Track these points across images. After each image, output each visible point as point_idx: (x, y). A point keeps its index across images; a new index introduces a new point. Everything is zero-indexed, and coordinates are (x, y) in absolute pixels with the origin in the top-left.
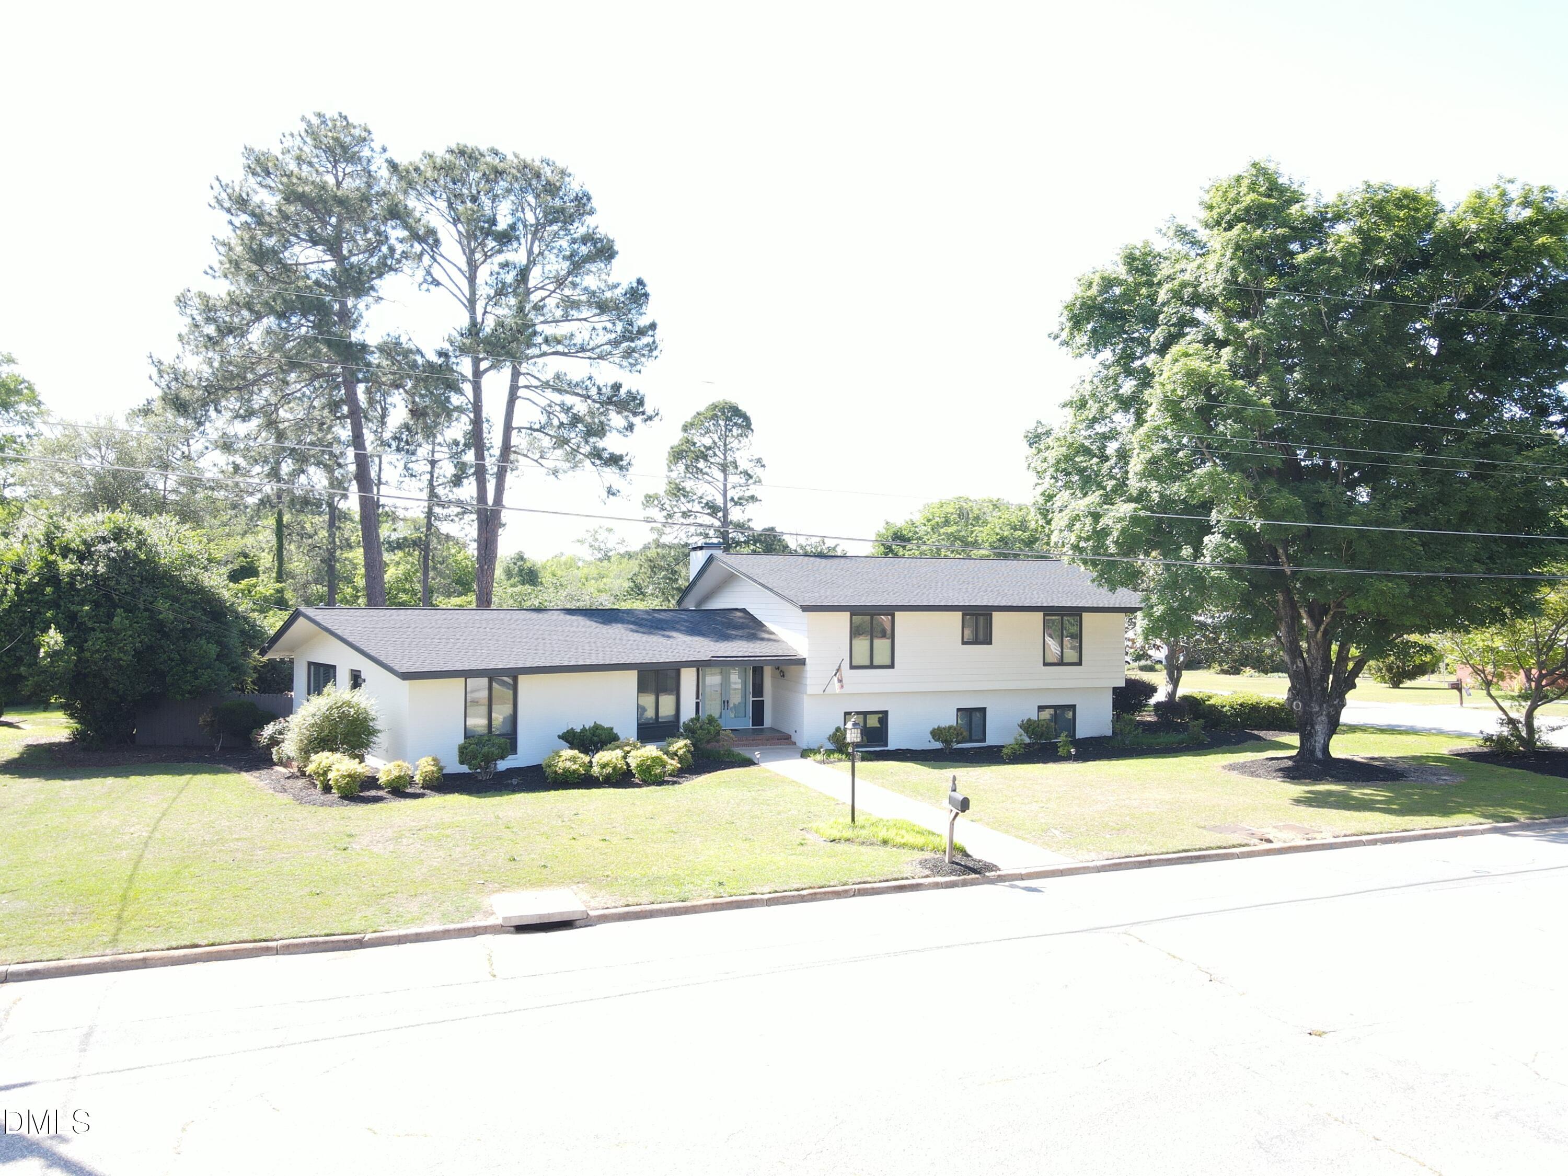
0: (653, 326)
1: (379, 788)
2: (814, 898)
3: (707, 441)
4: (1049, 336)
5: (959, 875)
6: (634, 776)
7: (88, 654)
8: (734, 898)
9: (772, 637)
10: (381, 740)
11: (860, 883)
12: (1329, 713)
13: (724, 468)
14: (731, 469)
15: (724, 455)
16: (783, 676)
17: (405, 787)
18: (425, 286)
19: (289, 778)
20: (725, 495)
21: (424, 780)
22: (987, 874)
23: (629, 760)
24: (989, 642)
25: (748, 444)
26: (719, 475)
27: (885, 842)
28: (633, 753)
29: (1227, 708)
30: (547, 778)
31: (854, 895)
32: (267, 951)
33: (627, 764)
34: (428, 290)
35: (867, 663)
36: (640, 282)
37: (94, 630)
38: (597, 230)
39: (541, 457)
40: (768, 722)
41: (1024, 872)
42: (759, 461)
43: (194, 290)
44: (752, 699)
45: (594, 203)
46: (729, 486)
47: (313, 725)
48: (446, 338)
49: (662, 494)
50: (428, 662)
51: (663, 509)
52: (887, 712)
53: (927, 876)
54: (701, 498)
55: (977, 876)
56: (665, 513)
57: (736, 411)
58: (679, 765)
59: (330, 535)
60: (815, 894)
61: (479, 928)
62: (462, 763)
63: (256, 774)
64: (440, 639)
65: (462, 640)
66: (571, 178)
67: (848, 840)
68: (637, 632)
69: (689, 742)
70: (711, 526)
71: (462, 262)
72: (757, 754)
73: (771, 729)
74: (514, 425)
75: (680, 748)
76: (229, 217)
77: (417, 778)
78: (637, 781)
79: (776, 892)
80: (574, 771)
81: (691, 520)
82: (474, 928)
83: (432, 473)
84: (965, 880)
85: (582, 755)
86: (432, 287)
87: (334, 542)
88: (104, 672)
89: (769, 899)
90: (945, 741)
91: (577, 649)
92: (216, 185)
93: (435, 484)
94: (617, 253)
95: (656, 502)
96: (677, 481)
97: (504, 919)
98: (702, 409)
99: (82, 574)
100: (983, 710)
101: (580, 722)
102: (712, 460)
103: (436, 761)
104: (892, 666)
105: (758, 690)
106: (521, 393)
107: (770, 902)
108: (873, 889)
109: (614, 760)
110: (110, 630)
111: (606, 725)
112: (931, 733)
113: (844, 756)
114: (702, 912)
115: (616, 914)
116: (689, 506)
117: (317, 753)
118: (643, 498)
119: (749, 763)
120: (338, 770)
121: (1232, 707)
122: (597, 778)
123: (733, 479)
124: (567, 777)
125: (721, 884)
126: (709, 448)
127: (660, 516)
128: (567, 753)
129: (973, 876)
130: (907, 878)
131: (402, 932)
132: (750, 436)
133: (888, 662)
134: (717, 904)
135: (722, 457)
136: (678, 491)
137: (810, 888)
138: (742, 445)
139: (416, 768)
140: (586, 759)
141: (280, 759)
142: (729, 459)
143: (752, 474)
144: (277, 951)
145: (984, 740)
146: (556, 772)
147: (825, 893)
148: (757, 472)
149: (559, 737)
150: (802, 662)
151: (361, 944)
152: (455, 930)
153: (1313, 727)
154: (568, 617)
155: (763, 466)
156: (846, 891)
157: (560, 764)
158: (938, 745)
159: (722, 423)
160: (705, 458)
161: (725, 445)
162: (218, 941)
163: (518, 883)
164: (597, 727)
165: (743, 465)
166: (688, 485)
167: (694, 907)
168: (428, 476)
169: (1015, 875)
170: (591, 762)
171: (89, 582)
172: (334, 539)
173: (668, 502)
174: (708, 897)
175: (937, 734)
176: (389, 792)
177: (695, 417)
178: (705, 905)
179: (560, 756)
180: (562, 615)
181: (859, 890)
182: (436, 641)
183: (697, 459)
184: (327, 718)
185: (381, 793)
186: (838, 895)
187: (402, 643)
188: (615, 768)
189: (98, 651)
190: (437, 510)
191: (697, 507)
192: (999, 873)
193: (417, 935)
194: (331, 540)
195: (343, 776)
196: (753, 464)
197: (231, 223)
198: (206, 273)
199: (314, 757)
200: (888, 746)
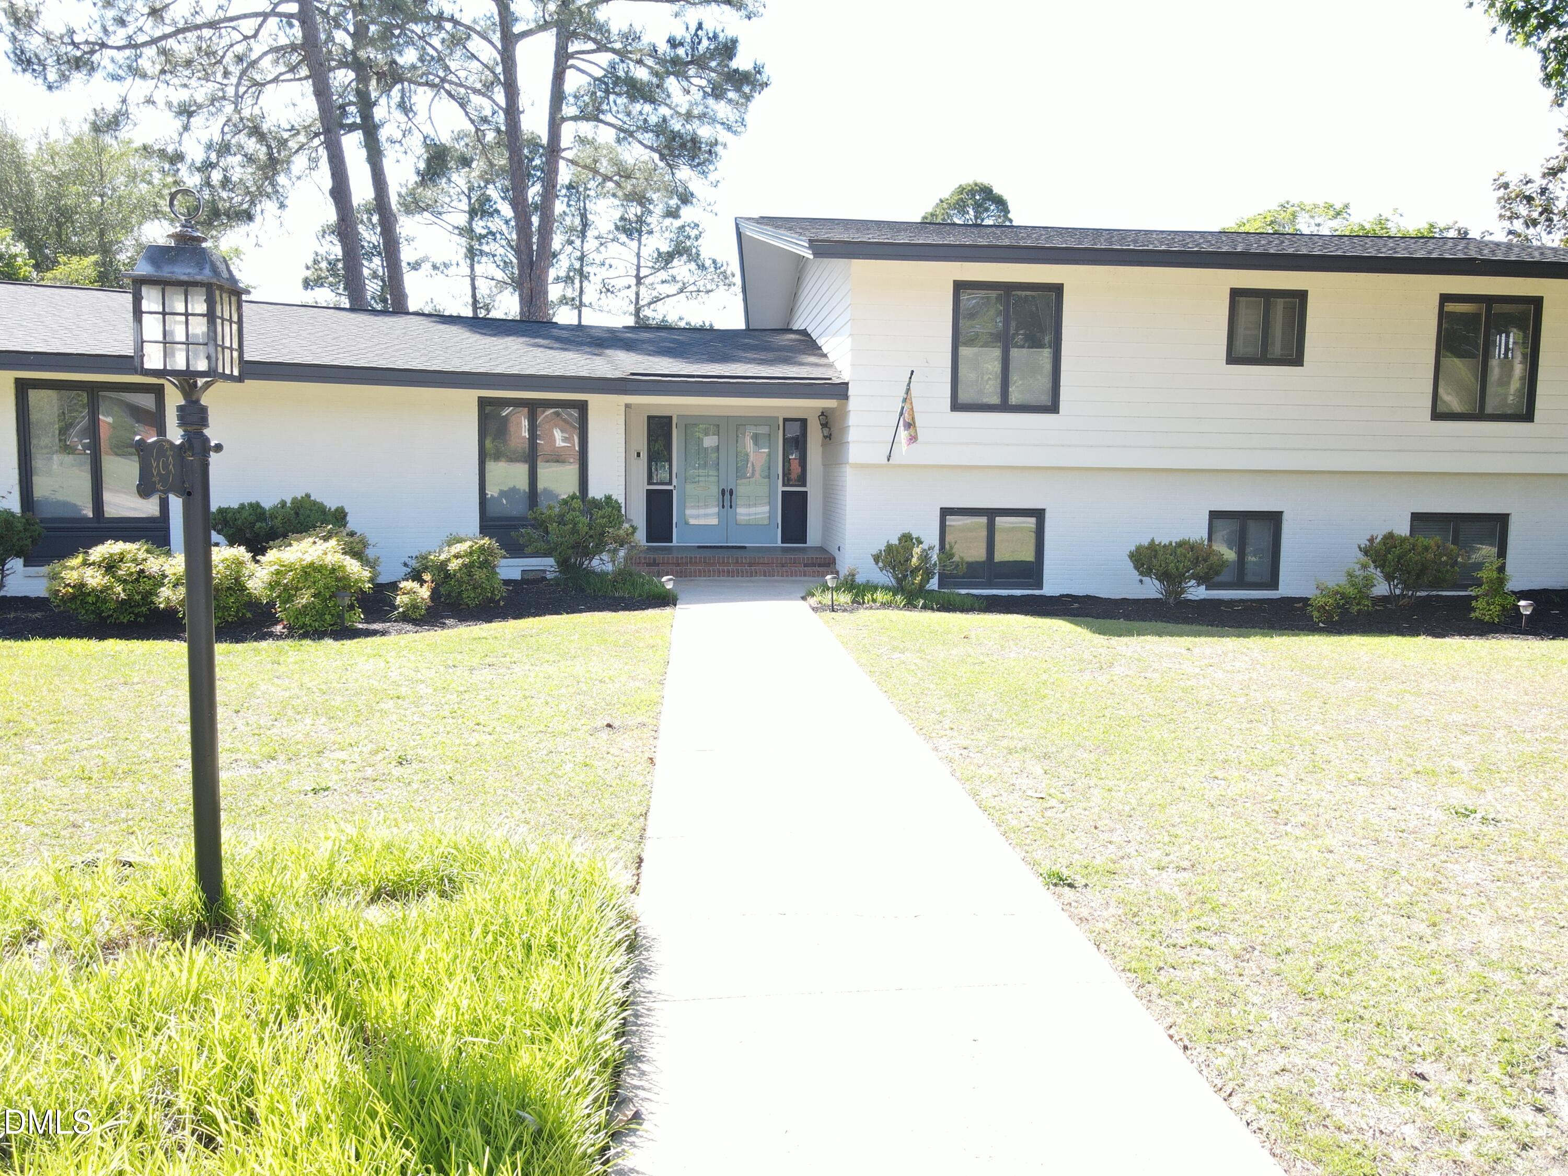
6: (268, 612)
24: (1296, 359)
35: (995, 400)
40: (814, 537)
44: (781, 488)
52: (1041, 514)
57: (989, 194)
72: (668, 583)
74: (563, 113)
75: (457, 556)
90: (1164, 576)
100: (1273, 519)
104: (1054, 408)
105: (797, 470)
106: (569, 63)
112: (1132, 556)
133: (1046, 400)
145: (1273, 583)
150: (846, 389)
158: (1151, 589)
159: (973, 211)
175: (1147, 559)
177: (938, 204)
200: (1040, 586)
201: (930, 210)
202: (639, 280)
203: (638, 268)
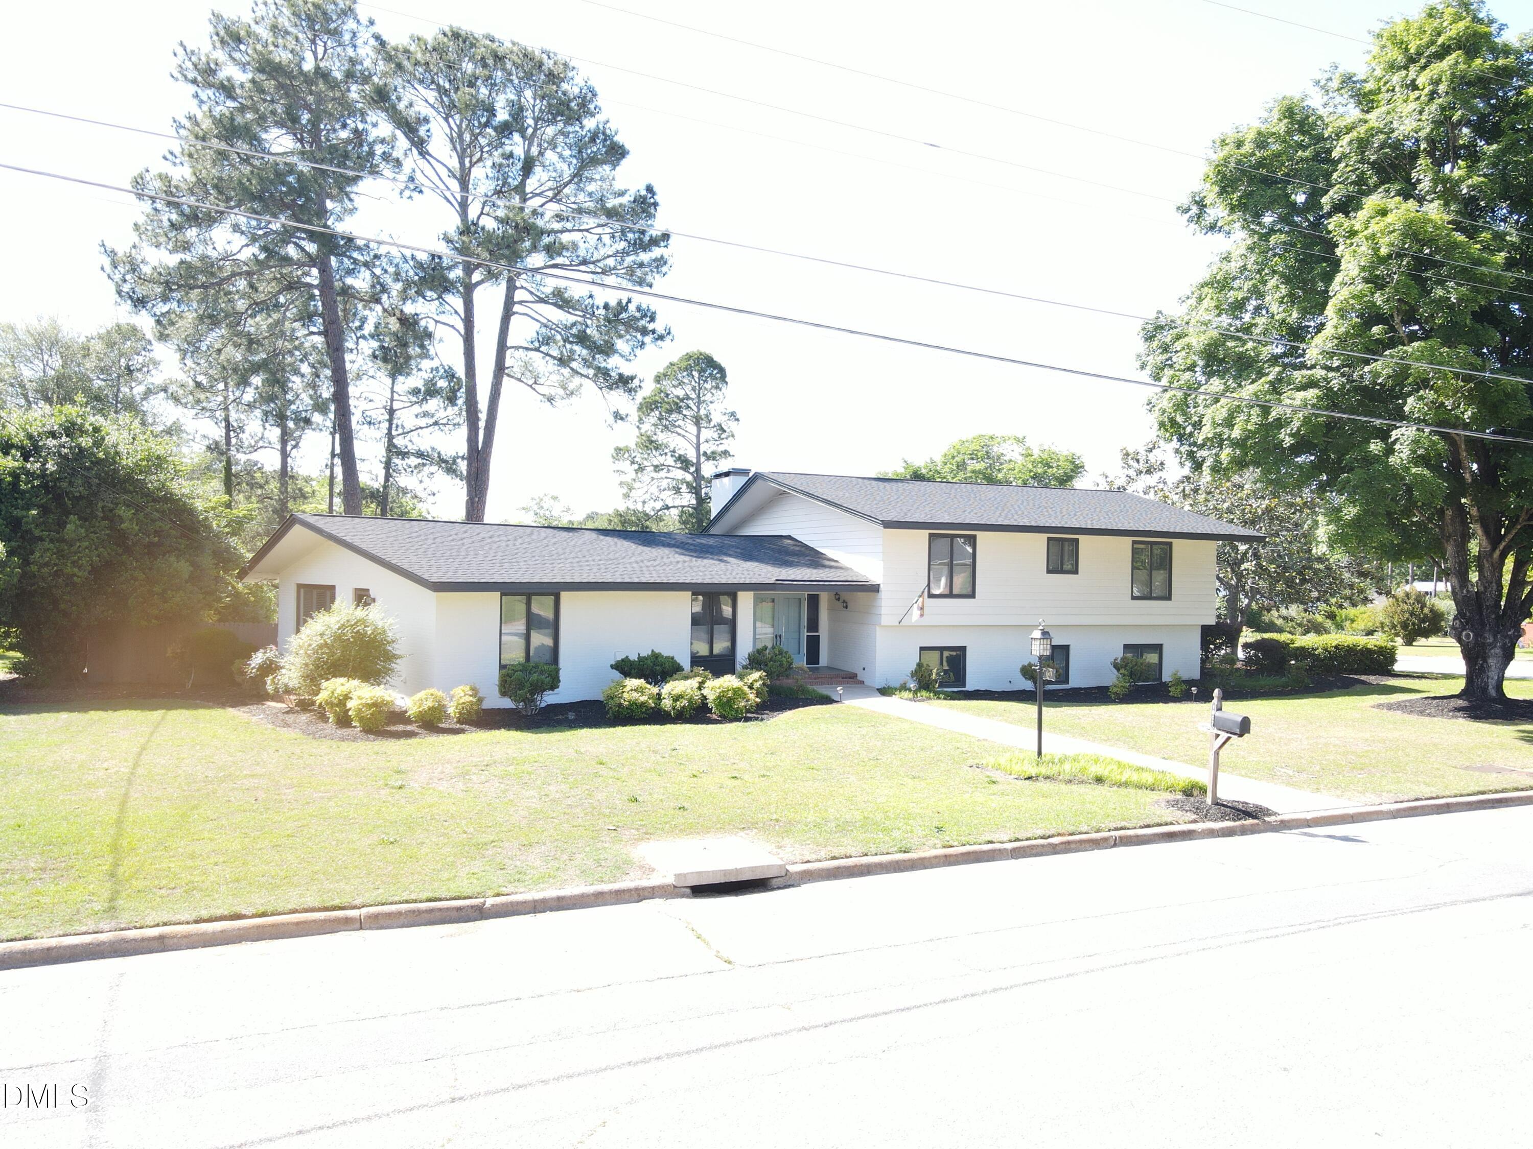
0: (666, 236)
1: (408, 721)
2: (1066, 848)
3: (680, 392)
4: (1178, 208)
5: (1234, 820)
6: (710, 711)
7: (34, 568)
8: (968, 848)
9: (833, 564)
10: (400, 666)
11: (1116, 829)
12: (1505, 644)
13: (697, 421)
14: (704, 423)
15: (698, 408)
16: (846, 607)
17: (440, 720)
18: (407, 193)
19: (287, 712)
20: (698, 448)
21: (460, 713)
22: (1267, 819)
23: (705, 692)
24: (1075, 571)
25: (721, 397)
26: (693, 429)
27: (1099, 780)
28: (709, 684)
29: (1320, 650)
30: (607, 713)
31: (1115, 845)
32: (346, 924)
33: (705, 698)
34: (410, 197)
35: (946, 591)
36: (650, 189)
37: (41, 539)
38: (607, 126)
39: (535, 383)
40: (825, 661)
41: (1309, 816)
42: (733, 414)
43: (154, 171)
44: (806, 634)
45: (600, 101)
46: (702, 440)
47: (321, 647)
48: (442, 237)
49: (633, 446)
50: (460, 572)
51: (633, 463)
52: (963, 649)
53: (1195, 821)
54: (674, 451)
55: (1256, 821)
56: (636, 466)
57: (710, 362)
58: (758, 700)
59: (282, 485)
60: (1069, 843)
61: (644, 889)
62: (503, 694)
63: (245, 709)
64: (466, 550)
65: (492, 553)
66: (575, 72)
67: (1047, 778)
68: (683, 554)
69: (764, 674)
70: (683, 481)
71: (454, 163)
72: (840, 691)
73: (829, 668)
74: (509, 344)
75: (756, 681)
76: (193, 88)
77: (452, 710)
78: (714, 717)
79: (1017, 840)
80: (643, 703)
81: (663, 474)
82: (636, 889)
83: (390, 421)
84: (1243, 826)
85: (648, 686)
86: (415, 195)
87: (286, 492)
88: (54, 591)
89: (1014, 850)
91: (624, 566)
92: (180, 51)
93: (394, 433)
94: (628, 153)
95: (626, 455)
96: (649, 433)
97: (677, 876)
98: (675, 360)
99: (28, 473)
100: (1067, 649)
101: (635, 650)
102: (685, 412)
103: (475, 691)
104: (972, 595)
105: (813, 624)
106: (516, 308)
107: (1017, 853)
108: (1137, 836)
109: (688, 691)
110: (62, 540)
111: (666, 653)
112: (1021, 672)
113: (932, 695)
114: (932, 866)
115: (823, 870)
116: (661, 460)
117: (328, 679)
118: (613, 451)
119: (828, 700)
120: (360, 698)
121: (1326, 650)
122: (668, 714)
123: (706, 434)
124: (632, 711)
125: (939, 829)
126: (682, 400)
127: (630, 469)
128: (632, 683)
129: (1251, 821)
130: (1172, 824)
131: (538, 896)
132: (724, 389)
133: (969, 592)
134: (950, 856)
135: (695, 409)
136: (650, 444)
137: (1059, 835)
138: (715, 398)
139: (452, 697)
140: (655, 690)
141: (276, 690)
142: (703, 412)
143: (725, 428)
144: (360, 925)
145: (1067, 682)
146: (620, 705)
147: (1081, 842)
148: (730, 426)
149: (612, 666)
150: (875, 589)
151: (480, 913)
152: (610, 892)
153: (1485, 661)
154: (602, 537)
155: (737, 420)
156: (1105, 840)
157: (625, 695)
159: (696, 374)
160: (679, 410)
161: (699, 397)
162: (270, 909)
163: (663, 830)
164: (655, 656)
165: (716, 418)
166: (661, 437)
167: (922, 859)
168: (387, 425)
169: (1300, 820)
170: (659, 695)
171: (36, 483)
172: (286, 488)
173: (639, 455)
174: (934, 847)
175: (1027, 672)
176: (419, 727)
177: (668, 367)
178: (936, 857)
179: (625, 686)
180: (594, 535)
181: (1120, 837)
182: (463, 553)
183: (670, 412)
184: (338, 638)
185: (409, 728)
186: (1096, 844)
187: (425, 552)
188: (690, 700)
189: (46, 564)
190: (396, 461)
191: (670, 461)
192: (1279, 818)
193: (559, 899)
194: (283, 490)
195: (369, 706)
196: (726, 417)
197: (196, 96)
198: (165, 158)
199: (325, 684)
200: (964, 685)
201: (662, 371)
202: (391, 412)
203: (392, 400)
